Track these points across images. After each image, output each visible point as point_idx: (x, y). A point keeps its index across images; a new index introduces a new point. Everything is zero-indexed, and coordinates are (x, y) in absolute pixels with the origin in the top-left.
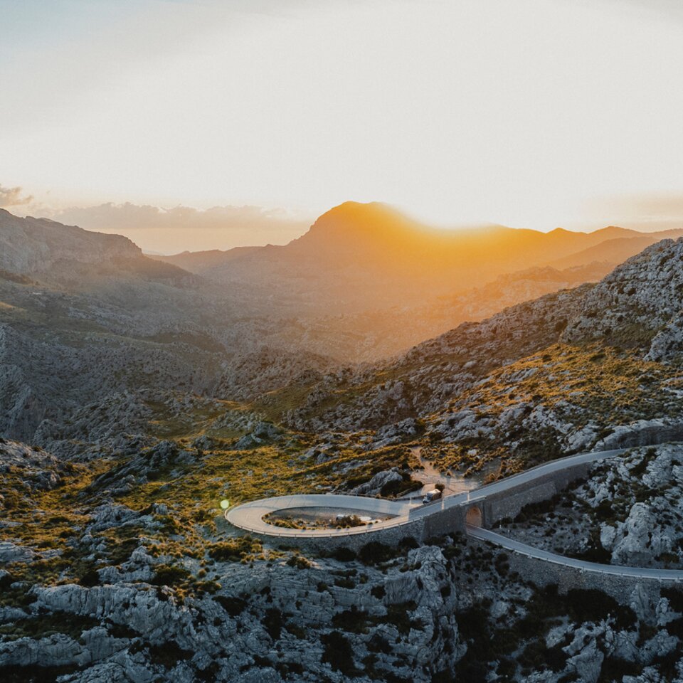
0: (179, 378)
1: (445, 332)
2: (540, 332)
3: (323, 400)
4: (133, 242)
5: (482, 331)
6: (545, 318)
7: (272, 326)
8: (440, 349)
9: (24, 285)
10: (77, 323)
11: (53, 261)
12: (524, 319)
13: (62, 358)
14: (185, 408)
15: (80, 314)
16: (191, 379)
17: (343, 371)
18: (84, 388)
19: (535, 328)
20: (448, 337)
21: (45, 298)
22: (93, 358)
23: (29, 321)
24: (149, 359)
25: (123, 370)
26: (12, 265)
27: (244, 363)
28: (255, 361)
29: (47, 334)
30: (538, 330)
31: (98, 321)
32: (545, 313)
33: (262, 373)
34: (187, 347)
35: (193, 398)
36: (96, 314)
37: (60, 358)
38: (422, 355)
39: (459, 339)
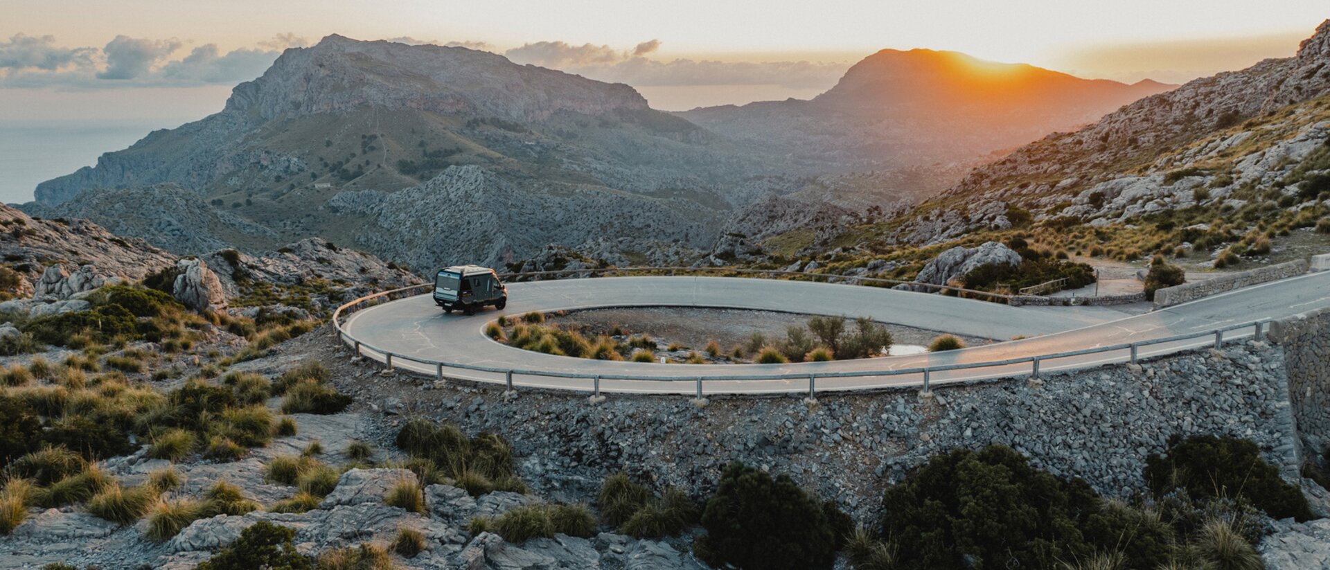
0: (673, 233)
1: (1024, 143)
2: (1188, 134)
3: (837, 237)
4: (638, 92)
5: (1084, 140)
6: (1196, 112)
7: (788, 185)
8: (1015, 168)
9: (516, 134)
10: (570, 175)
11: (552, 111)
12: (1157, 118)
13: (544, 208)
14: (669, 261)
15: (574, 166)
16: (687, 236)
17: (868, 210)
18: (565, 242)
19: (1177, 128)
20: (1028, 150)
21: (538, 149)
22: (578, 208)
23: (519, 171)
24: (640, 211)
25: (610, 223)
26: (507, 114)
27: (748, 215)
28: (761, 213)
29: (535, 185)
30: (1185, 130)
31: (593, 174)
32: (1197, 104)
33: (768, 227)
34: (687, 202)
35: (679, 249)
36: (592, 166)
37: (543, 208)
38: (988, 177)
39: (1046, 152)
